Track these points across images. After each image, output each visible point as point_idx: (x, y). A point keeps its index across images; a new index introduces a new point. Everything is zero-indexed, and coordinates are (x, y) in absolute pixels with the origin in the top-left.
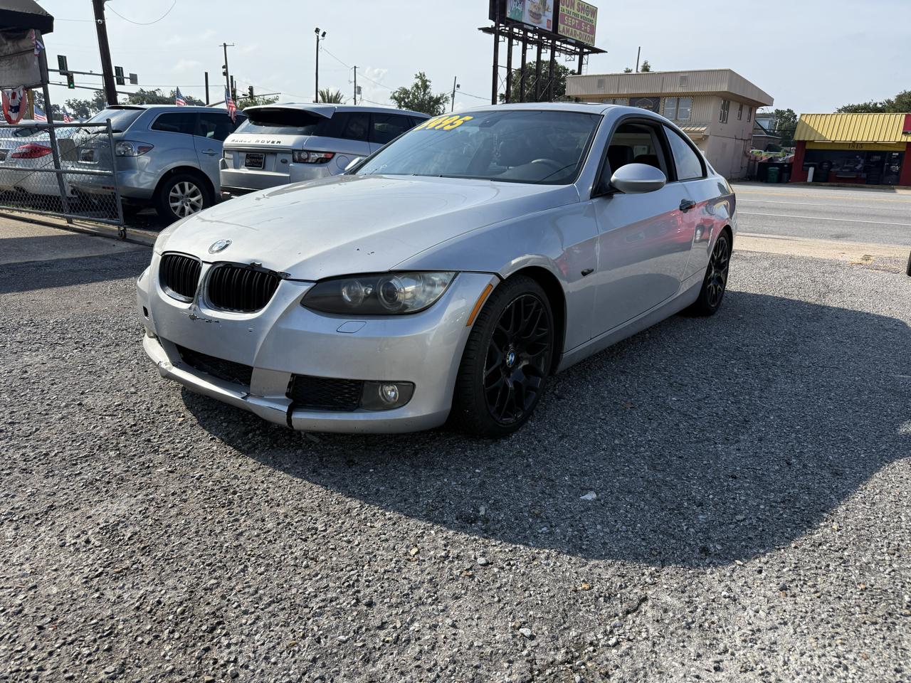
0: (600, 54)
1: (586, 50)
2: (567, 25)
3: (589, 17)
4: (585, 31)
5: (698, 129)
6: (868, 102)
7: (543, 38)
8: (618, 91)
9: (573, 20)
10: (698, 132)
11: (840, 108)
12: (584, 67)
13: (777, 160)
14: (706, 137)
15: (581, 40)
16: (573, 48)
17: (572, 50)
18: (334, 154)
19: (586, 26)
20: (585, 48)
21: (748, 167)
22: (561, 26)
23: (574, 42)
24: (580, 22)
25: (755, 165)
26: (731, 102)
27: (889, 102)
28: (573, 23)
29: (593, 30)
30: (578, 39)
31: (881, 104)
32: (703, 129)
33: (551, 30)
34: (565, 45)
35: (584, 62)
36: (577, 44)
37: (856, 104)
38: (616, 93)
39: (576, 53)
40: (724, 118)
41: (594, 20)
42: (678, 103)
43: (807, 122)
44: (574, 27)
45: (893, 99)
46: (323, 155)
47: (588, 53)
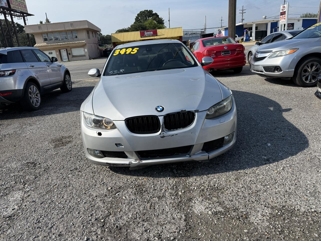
0: (31, 16)
1: (25, 15)
2: (14, 5)
3: (22, 1)
4: (22, 7)
5: (82, 42)
6: (123, 28)
7: (5, 10)
8: (48, 30)
9: (16, 3)
10: (83, 43)
11: (117, 30)
12: (26, 21)
13: (108, 49)
14: (86, 44)
15: (22, 11)
16: (20, 14)
17: (19, 15)
18: (15, 70)
19: (22, 5)
20: (24, 14)
21: (100, 53)
22: (12, 6)
23: (19, 11)
24: (19, 4)
25: (101, 52)
26: (89, 31)
27: (129, 28)
28: (16, 4)
29: (25, 7)
30: (20, 10)
31: (127, 28)
32: (84, 41)
33: (8, 7)
34: (15, 13)
35: (26, 19)
36: (21, 13)
37: (120, 29)
38: (47, 31)
39: (21, 16)
40: (89, 37)
41: (25, 2)
42: (72, 33)
43: (114, 36)
44: (17, 5)
45: (130, 27)
46: (11, 71)
47: (26, 16)
